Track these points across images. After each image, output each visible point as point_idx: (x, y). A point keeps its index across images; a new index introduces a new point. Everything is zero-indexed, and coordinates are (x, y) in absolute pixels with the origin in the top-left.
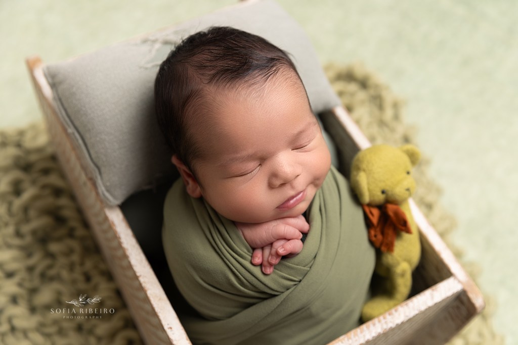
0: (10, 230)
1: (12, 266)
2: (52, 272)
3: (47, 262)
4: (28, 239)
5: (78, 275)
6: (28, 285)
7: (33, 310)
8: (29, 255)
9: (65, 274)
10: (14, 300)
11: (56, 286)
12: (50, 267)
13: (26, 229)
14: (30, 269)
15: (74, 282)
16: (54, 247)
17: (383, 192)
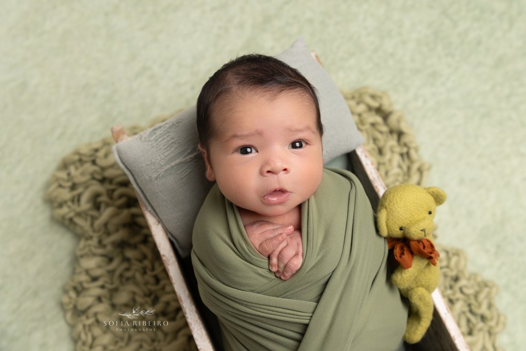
0: (94, 241)
1: (97, 272)
2: (129, 274)
3: (125, 265)
4: (109, 248)
5: (149, 277)
6: (109, 286)
7: (114, 306)
8: (110, 260)
9: (138, 276)
10: (99, 299)
11: (131, 287)
12: (128, 269)
13: (108, 240)
14: (111, 273)
15: (146, 283)
16: (130, 253)
17: (401, 229)
